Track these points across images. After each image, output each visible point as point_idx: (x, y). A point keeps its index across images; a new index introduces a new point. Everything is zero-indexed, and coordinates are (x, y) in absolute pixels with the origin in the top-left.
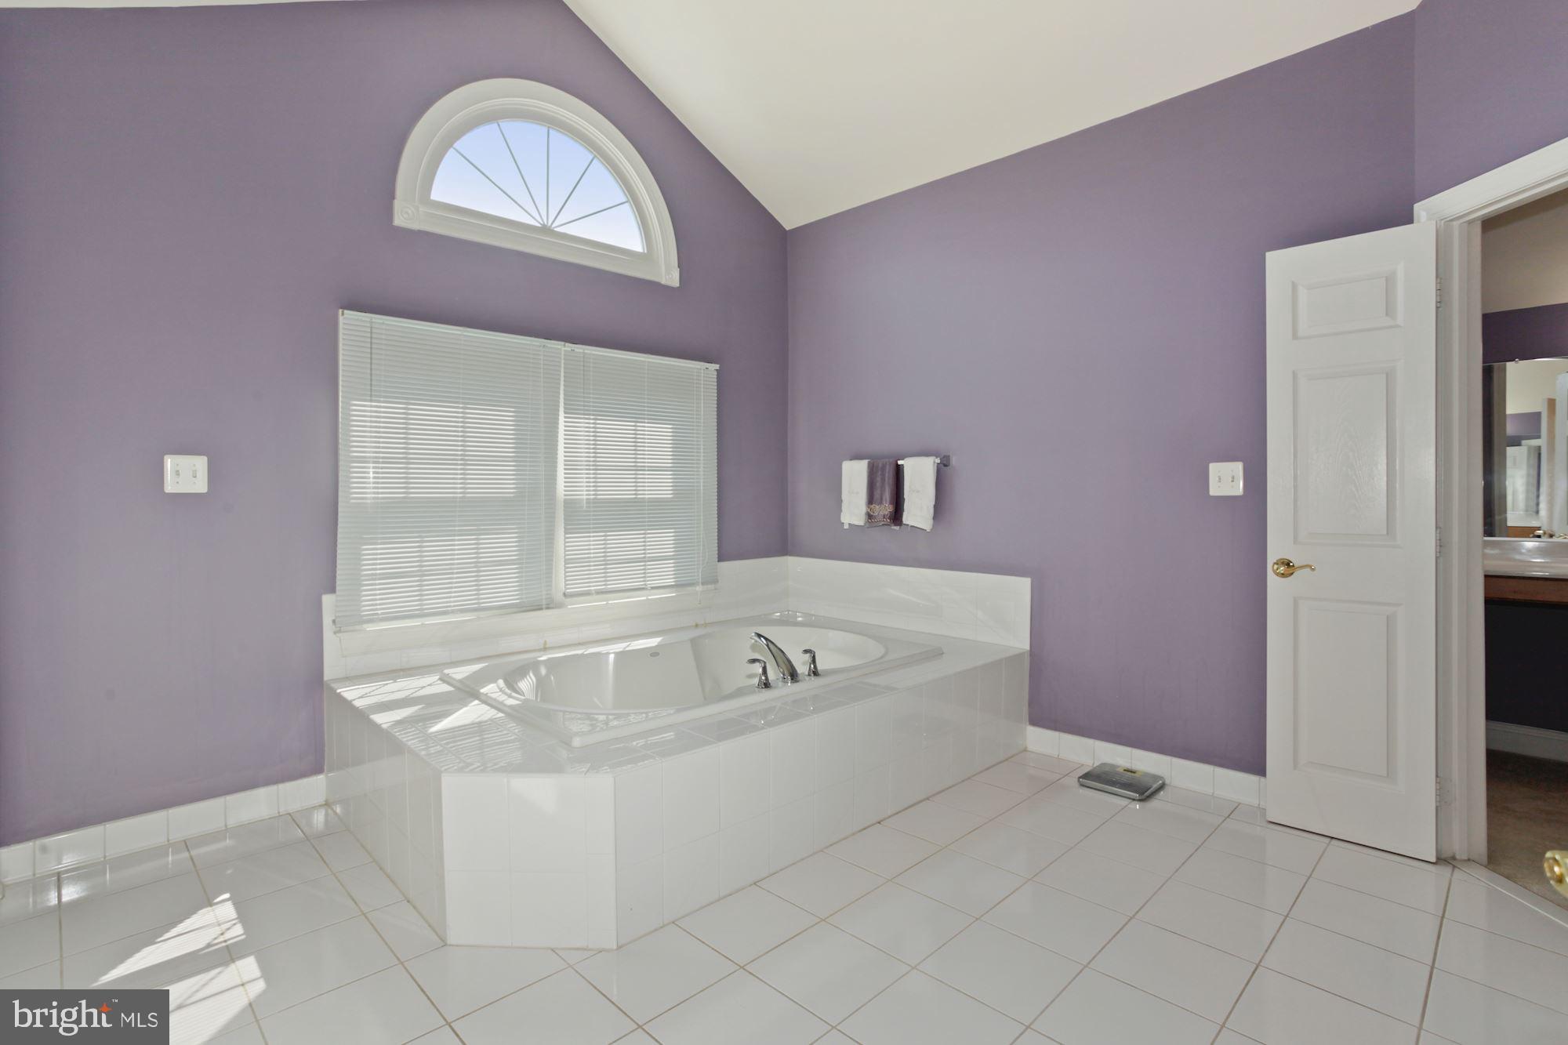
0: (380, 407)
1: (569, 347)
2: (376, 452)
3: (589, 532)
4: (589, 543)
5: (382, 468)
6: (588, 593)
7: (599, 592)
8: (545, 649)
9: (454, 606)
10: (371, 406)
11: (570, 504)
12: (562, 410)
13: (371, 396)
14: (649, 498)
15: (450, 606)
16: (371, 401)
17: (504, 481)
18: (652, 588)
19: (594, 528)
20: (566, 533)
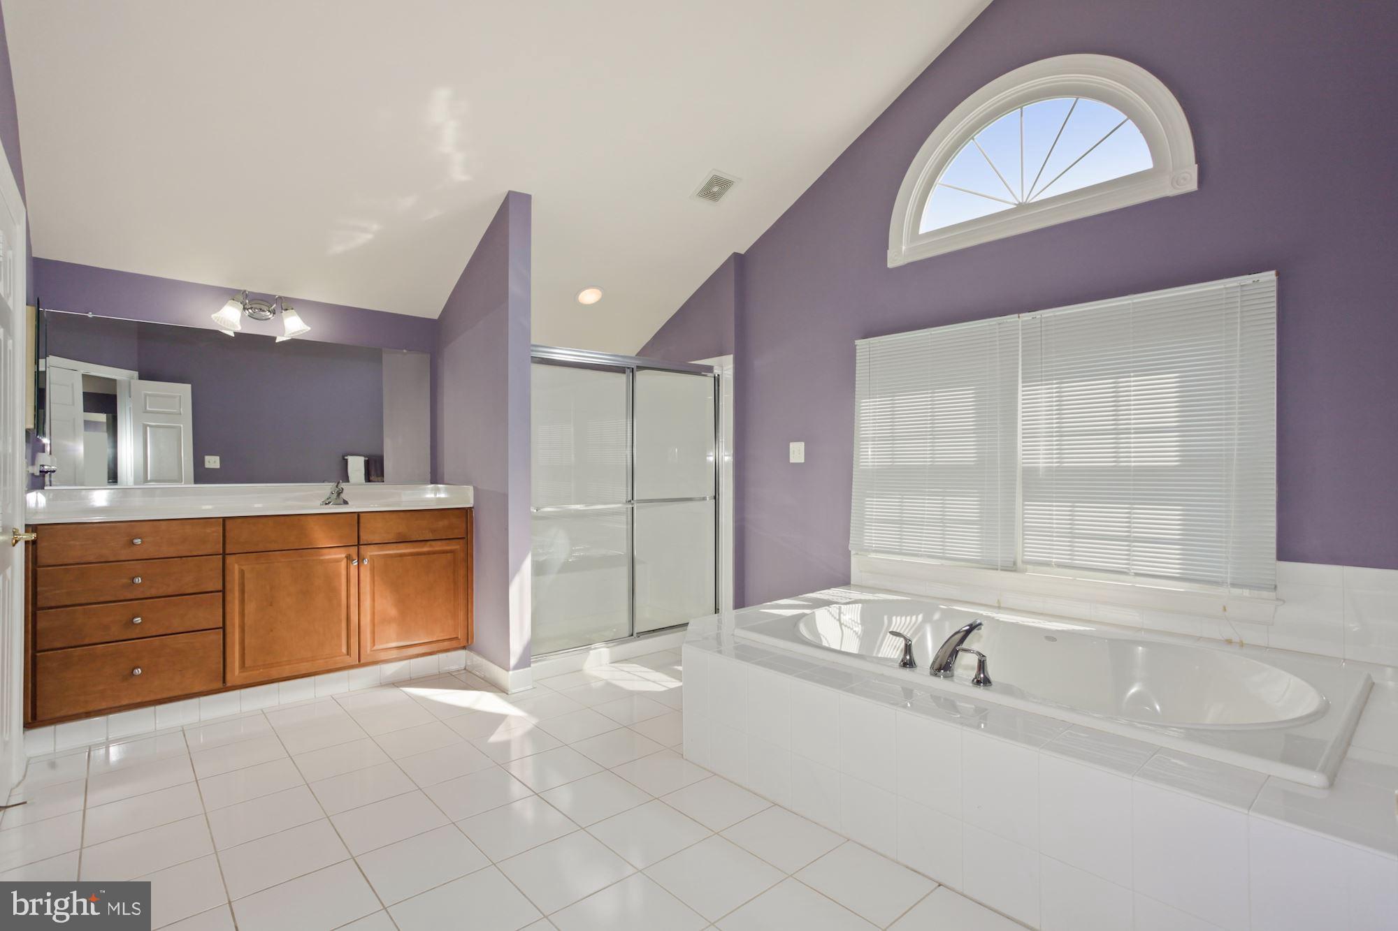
0: (876, 402)
1: (1026, 317)
2: (874, 434)
3: (1052, 502)
4: (1053, 514)
5: (878, 444)
6: (1047, 564)
7: (1059, 565)
8: (999, 608)
9: (925, 551)
10: (870, 402)
11: (1029, 473)
12: (1020, 380)
13: (870, 395)
14: (1135, 467)
15: (921, 551)
16: (870, 398)
17: (964, 452)
18: (1137, 574)
19: (1056, 497)
20: (1024, 501)
